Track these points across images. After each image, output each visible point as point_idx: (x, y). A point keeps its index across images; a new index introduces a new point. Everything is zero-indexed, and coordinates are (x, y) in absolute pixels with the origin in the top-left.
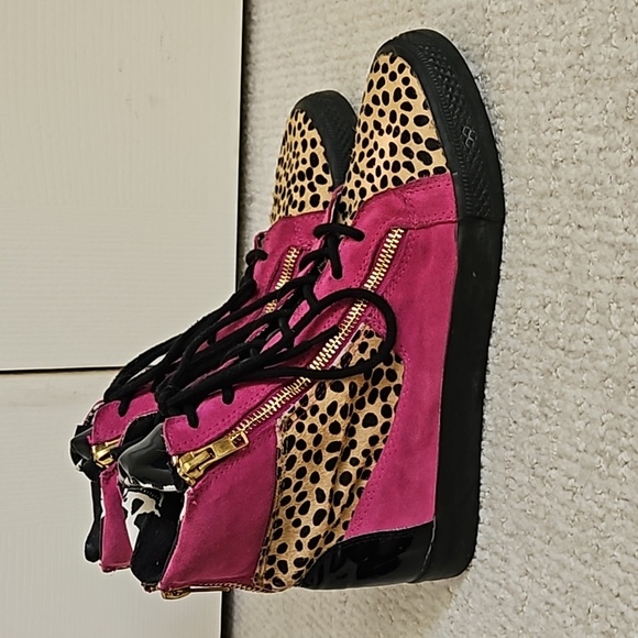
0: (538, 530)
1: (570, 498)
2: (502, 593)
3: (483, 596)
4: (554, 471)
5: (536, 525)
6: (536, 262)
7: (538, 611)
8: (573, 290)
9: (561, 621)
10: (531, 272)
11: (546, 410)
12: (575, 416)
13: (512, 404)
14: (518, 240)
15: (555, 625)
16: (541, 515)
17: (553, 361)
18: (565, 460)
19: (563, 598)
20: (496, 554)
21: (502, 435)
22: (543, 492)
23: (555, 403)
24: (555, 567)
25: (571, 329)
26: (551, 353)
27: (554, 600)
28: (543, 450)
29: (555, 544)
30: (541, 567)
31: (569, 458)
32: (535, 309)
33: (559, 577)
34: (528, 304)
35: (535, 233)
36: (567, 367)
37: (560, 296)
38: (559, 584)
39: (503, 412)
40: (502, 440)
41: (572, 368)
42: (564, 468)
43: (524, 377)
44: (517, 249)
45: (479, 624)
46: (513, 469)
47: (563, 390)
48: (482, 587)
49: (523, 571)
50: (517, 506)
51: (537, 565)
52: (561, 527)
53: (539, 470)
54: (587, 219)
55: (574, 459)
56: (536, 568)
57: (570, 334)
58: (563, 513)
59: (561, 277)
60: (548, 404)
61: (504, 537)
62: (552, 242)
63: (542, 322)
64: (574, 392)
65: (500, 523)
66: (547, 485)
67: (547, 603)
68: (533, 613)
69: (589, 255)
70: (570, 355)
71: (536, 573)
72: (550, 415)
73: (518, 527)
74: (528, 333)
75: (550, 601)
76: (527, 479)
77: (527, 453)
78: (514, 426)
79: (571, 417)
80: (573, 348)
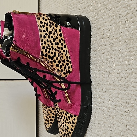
0: (112, 87)
1: (119, 75)
2: (104, 108)
3: (99, 111)
4: (114, 70)
5: (111, 86)
6: (106, 21)
7: (113, 109)
8: (116, 23)
9: (119, 109)
10: (105, 24)
11: (112, 56)
12: (119, 54)
13: (103, 58)
14: (102, 18)
15: (118, 110)
16: (112, 83)
17: (112, 43)
18: (117, 66)
19: (119, 103)
20: (101, 99)
21: (101, 67)
22: (112, 77)
23: (114, 53)
24: (117, 95)
25: (116, 33)
26: (112, 41)
27: (117, 104)
28: (112, 66)
29: (116, 89)
30: (113, 97)
31: (118, 65)
32: (107, 32)
33: (118, 97)
34: (105, 32)
35: (106, 14)
36: (116, 42)
37: (113, 26)
38: (118, 99)
39: (101, 61)
40: (101, 69)
41: (117, 42)
42: (117, 68)
43: (106, 50)
44: (102, 21)
45: (98, 119)
46: (104, 75)
47: (115, 49)
48: (99, 109)
49: (109, 100)
50: (106, 84)
51: (112, 97)
52: (117, 84)
53: (111, 72)
54: (118, 4)
55: (119, 65)
56: (112, 98)
57: (116, 34)
58: (118, 80)
59: (113, 22)
60: (112, 54)
61: (103, 94)
62: (110, 14)
63: (109, 35)
64: (118, 48)
65: (102, 90)
66: (113, 75)
67: (115, 105)
68: (112, 110)
69: (119, 13)
70: (116, 39)
71: (112, 99)
72: (113, 56)
73: (107, 89)
74: (106, 39)
75: (116, 104)
76: (108, 76)
77: (108, 69)
78: (104, 64)
79: (118, 54)
80: (117, 37)
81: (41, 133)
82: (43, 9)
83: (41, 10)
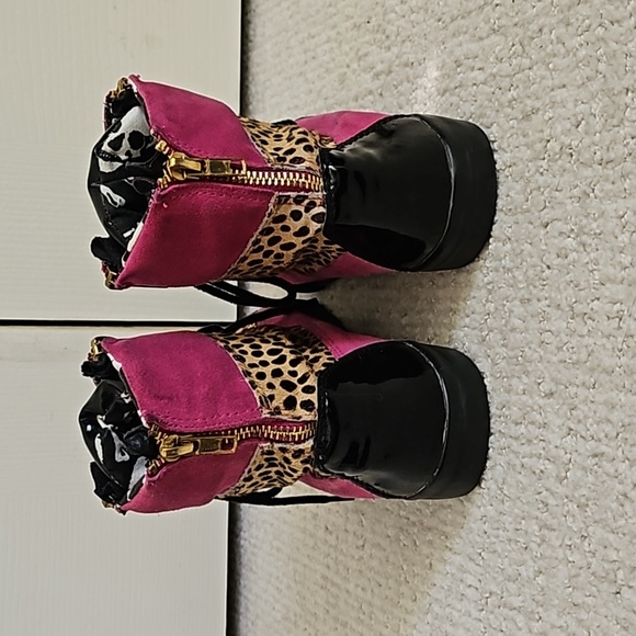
0: (581, 377)
1: (617, 325)
2: (541, 465)
3: (520, 477)
4: (596, 302)
5: (578, 372)
6: (565, 81)
7: (584, 469)
8: (608, 92)
9: (612, 471)
10: (560, 94)
11: (584, 238)
12: (617, 231)
13: (544, 248)
14: (544, 67)
15: (605, 477)
16: (583, 356)
17: (589, 180)
18: (608, 285)
19: (613, 444)
20: (533, 423)
21: (535, 287)
22: (585, 332)
23: (594, 225)
24: (603, 411)
25: (608, 137)
26: (588, 172)
27: (603, 448)
28: (583, 285)
29: (601, 385)
30: (586, 417)
31: (612, 281)
32: (567, 133)
33: (608, 421)
34: (559, 129)
35: (563, 50)
36: (607, 180)
37: (594, 106)
38: (608, 428)
39: (535, 260)
40: (535, 291)
41: (612, 179)
42: (607, 294)
43: (558, 213)
44: (543, 78)
45: (516, 511)
46: (549, 320)
47: (603, 207)
48: (519, 468)
49: (565, 430)
50: (555, 359)
51: (582, 417)
52: (608, 362)
53: (579, 308)
54: (621, 9)
55: (618, 280)
56: (579, 421)
57: (607, 143)
58: (609, 346)
59: (594, 86)
60: (586, 230)
61: (541, 402)
62: (582, 53)
63: (574, 143)
64: (615, 205)
65: (536, 387)
66: (589, 322)
67: (595, 456)
68: (579, 473)
69: (625, 49)
70: (609, 166)
71: (580, 428)
72: (589, 241)
73: (557, 383)
74: (560, 162)
75: (598, 451)
76: (565, 324)
77: (564, 295)
78: (548, 272)
79: (613, 233)
80: (612, 156)
81: (249, 560)
82: (264, 7)
83: (258, 11)
